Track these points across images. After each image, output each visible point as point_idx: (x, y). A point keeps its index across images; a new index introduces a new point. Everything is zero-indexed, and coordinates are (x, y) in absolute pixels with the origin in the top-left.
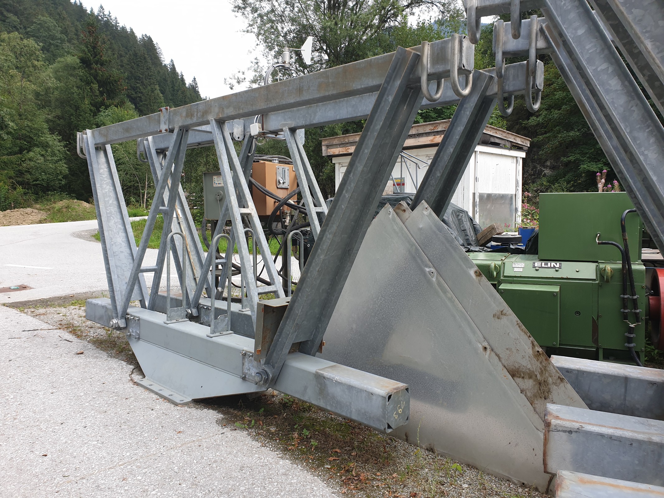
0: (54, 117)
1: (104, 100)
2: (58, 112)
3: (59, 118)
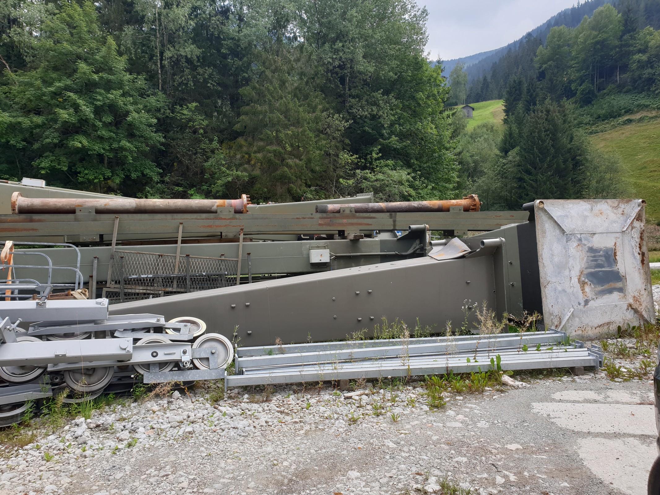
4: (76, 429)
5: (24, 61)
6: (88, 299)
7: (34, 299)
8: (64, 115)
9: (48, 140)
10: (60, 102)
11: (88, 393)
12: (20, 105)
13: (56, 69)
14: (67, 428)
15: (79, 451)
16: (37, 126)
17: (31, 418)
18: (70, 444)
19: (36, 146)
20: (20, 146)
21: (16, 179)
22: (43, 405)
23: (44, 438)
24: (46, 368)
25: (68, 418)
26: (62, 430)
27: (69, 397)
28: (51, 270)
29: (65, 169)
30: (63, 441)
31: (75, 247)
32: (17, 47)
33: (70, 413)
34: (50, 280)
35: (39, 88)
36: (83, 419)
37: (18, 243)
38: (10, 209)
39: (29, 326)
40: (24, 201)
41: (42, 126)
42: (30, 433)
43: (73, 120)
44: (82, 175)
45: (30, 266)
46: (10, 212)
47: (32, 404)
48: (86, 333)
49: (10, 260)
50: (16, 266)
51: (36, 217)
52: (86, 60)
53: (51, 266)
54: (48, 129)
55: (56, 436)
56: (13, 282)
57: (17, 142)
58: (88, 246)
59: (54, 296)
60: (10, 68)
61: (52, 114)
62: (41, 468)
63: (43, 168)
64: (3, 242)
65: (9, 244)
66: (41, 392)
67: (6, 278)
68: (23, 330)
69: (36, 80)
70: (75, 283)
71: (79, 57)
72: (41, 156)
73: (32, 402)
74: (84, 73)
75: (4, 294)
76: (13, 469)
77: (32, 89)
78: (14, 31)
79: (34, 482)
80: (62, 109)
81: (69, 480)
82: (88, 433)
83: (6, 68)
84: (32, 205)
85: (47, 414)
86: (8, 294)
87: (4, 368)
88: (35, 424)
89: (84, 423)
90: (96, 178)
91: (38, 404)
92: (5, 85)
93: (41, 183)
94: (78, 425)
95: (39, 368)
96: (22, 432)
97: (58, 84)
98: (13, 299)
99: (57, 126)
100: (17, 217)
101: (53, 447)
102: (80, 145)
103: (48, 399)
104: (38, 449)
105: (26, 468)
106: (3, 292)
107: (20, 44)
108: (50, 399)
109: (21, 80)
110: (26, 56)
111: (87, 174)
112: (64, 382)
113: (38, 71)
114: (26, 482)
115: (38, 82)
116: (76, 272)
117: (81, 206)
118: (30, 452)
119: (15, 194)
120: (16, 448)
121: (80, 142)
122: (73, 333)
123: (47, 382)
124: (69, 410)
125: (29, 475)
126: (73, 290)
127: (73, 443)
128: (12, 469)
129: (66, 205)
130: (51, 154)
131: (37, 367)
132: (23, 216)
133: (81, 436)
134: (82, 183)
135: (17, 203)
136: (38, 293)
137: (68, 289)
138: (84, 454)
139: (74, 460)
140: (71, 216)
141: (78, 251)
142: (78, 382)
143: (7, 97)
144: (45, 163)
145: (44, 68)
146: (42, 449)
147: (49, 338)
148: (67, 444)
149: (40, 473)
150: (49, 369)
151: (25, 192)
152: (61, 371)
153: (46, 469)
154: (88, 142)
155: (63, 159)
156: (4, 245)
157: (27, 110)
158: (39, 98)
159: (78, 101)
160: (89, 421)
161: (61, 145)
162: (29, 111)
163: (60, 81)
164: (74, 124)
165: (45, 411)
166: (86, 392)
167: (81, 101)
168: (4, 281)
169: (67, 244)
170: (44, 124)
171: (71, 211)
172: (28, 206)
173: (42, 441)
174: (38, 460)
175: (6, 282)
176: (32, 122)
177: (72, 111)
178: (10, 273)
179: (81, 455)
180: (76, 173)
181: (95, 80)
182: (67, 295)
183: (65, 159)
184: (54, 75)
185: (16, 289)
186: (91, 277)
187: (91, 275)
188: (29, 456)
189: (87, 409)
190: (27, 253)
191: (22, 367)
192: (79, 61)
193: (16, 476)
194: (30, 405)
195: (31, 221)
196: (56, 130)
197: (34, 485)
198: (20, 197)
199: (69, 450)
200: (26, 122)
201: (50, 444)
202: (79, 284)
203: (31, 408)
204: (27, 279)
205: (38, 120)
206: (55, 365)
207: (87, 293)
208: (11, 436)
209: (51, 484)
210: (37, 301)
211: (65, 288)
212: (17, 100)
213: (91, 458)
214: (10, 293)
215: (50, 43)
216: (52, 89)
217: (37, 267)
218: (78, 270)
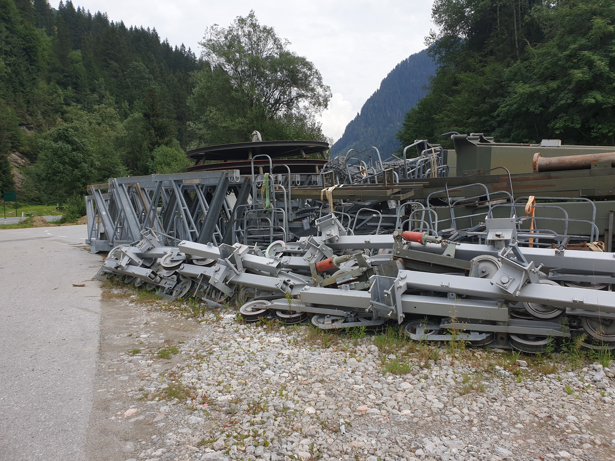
0: (127, 153)
1: (157, 140)
2: (129, 150)
3: (130, 153)
4: (594, 373)
5: (543, 33)
6: (604, 251)
7: (553, 248)
8: (578, 74)
9: (562, 102)
10: (575, 63)
11: (605, 343)
12: (538, 75)
13: (571, 32)
14: (585, 369)
15: (598, 395)
16: (553, 90)
17: (552, 352)
18: (589, 385)
19: (551, 109)
20: (537, 112)
21: (534, 141)
22: (563, 343)
23: (564, 372)
24: (564, 311)
25: (586, 361)
26: (581, 370)
27: (586, 341)
28: (567, 223)
29: (578, 126)
30: (582, 380)
31: (591, 201)
32: (536, 23)
33: (588, 357)
34: (566, 232)
35: (555, 55)
36: (600, 366)
37: (538, 198)
38: (532, 168)
39: (549, 271)
40: (543, 161)
41: (558, 90)
42: (552, 365)
43: (587, 77)
44: (595, 130)
45: (549, 218)
46: (532, 171)
47: (553, 339)
48: (602, 284)
49: (532, 212)
50: (537, 218)
51: (553, 174)
52: (601, 14)
53: (567, 219)
54: (562, 91)
55: (575, 374)
56: (534, 232)
57: (535, 109)
58: (604, 200)
59: (571, 246)
60: (531, 44)
61: (566, 76)
62: (563, 398)
63: (557, 129)
64: (527, 197)
65: (531, 198)
66: (560, 331)
67: (530, 228)
68: (544, 274)
69: (553, 48)
70: (590, 236)
71: (594, 13)
72: (556, 118)
73: (552, 337)
74: (599, 28)
75: (528, 241)
76: (539, 391)
77: (549, 57)
78: (535, 9)
79: (557, 408)
80: (577, 69)
81: (589, 418)
82: (606, 381)
83: (527, 44)
84: (550, 163)
85: (566, 352)
86: (531, 242)
87: (529, 303)
88: (556, 358)
89: (602, 370)
90: (610, 131)
91: (558, 341)
92: (526, 60)
93: (556, 143)
94: (596, 370)
95: (559, 309)
96: (545, 361)
97: (572, 46)
98: (535, 246)
99: (570, 87)
100: (538, 175)
101: (573, 383)
102: (593, 101)
103: (567, 339)
104: (560, 381)
105: (550, 394)
106: (527, 240)
107: (539, 19)
108: (569, 339)
109: (540, 52)
110: (544, 29)
111: (600, 129)
112: (582, 327)
113: (554, 39)
114: (550, 406)
115: (555, 50)
116: (591, 225)
117: (596, 161)
118: (552, 380)
119: (536, 155)
120: (541, 374)
121: (594, 98)
122: (590, 283)
123: (566, 323)
124: (587, 354)
125: (553, 400)
126: (589, 242)
127: (592, 385)
128: (537, 390)
129: (581, 161)
130: (565, 114)
131: (556, 308)
132: (542, 174)
133: (599, 381)
134: (596, 137)
135: (538, 163)
136: (556, 242)
137: (583, 241)
138: (603, 398)
139: (593, 401)
140: (586, 171)
141: (594, 205)
142: (595, 329)
143: (528, 70)
144: (559, 124)
145: (560, 34)
146: (563, 381)
147: (567, 284)
148: (586, 384)
149: (563, 403)
150: (567, 312)
151: (544, 153)
152: (578, 316)
153: (567, 401)
154: (603, 96)
155: (577, 117)
156: (528, 199)
157: (544, 78)
158: (555, 64)
159: (593, 57)
160: (607, 369)
161: (575, 104)
162: (546, 79)
163: (575, 42)
164: (588, 82)
165: (565, 349)
166: (604, 342)
167: (595, 57)
168: (528, 230)
169: (583, 199)
170: (559, 87)
171: (586, 167)
172: (546, 165)
173: (563, 374)
174: (559, 390)
175: (529, 232)
176: (548, 88)
177: (586, 68)
178: (532, 224)
179: (600, 399)
180: (590, 129)
181: (610, 32)
182: (583, 246)
183: (578, 117)
184: (570, 39)
185: (537, 237)
186: (607, 230)
187: (606, 228)
188: (552, 384)
189: (605, 357)
190: (546, 206)
191: (544, 306)
192: (594, 17)
193: (541, 398)
194: (551, 340)
195: (549, 178)
196: (570, 91)
197: (557, 410)
198: (540, 157)
199: (588, 391)
200: (542, 89)
201: (570, 380)
202: (595, 236)
203: (552, 343)
204: (546, 230)
205: (554, 85)
206: (573, 309)
207: (603, 246)
208: (536, 362)
209: (572, 415)
210: (556, 249)
211: (580, 239)
212: (536, 70)
213: (610, 405)
214: (532, 241)
215: (566, 9)
216: (567, 53)
217: (554, 219)
218: (593, 223)
